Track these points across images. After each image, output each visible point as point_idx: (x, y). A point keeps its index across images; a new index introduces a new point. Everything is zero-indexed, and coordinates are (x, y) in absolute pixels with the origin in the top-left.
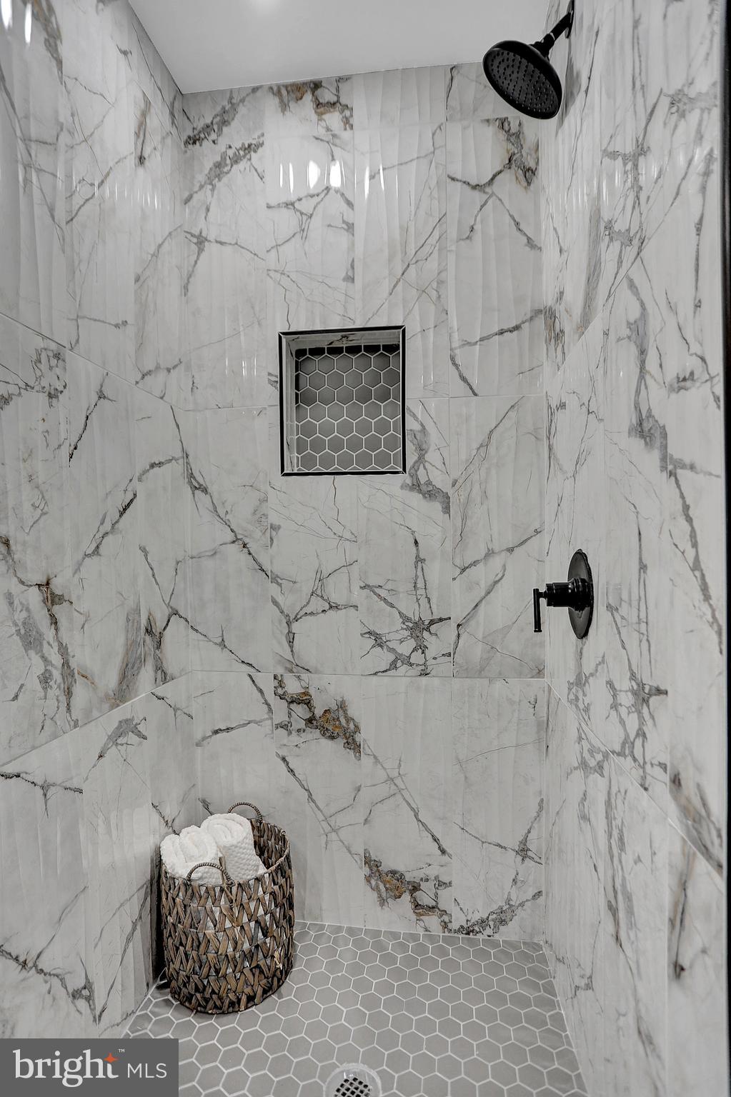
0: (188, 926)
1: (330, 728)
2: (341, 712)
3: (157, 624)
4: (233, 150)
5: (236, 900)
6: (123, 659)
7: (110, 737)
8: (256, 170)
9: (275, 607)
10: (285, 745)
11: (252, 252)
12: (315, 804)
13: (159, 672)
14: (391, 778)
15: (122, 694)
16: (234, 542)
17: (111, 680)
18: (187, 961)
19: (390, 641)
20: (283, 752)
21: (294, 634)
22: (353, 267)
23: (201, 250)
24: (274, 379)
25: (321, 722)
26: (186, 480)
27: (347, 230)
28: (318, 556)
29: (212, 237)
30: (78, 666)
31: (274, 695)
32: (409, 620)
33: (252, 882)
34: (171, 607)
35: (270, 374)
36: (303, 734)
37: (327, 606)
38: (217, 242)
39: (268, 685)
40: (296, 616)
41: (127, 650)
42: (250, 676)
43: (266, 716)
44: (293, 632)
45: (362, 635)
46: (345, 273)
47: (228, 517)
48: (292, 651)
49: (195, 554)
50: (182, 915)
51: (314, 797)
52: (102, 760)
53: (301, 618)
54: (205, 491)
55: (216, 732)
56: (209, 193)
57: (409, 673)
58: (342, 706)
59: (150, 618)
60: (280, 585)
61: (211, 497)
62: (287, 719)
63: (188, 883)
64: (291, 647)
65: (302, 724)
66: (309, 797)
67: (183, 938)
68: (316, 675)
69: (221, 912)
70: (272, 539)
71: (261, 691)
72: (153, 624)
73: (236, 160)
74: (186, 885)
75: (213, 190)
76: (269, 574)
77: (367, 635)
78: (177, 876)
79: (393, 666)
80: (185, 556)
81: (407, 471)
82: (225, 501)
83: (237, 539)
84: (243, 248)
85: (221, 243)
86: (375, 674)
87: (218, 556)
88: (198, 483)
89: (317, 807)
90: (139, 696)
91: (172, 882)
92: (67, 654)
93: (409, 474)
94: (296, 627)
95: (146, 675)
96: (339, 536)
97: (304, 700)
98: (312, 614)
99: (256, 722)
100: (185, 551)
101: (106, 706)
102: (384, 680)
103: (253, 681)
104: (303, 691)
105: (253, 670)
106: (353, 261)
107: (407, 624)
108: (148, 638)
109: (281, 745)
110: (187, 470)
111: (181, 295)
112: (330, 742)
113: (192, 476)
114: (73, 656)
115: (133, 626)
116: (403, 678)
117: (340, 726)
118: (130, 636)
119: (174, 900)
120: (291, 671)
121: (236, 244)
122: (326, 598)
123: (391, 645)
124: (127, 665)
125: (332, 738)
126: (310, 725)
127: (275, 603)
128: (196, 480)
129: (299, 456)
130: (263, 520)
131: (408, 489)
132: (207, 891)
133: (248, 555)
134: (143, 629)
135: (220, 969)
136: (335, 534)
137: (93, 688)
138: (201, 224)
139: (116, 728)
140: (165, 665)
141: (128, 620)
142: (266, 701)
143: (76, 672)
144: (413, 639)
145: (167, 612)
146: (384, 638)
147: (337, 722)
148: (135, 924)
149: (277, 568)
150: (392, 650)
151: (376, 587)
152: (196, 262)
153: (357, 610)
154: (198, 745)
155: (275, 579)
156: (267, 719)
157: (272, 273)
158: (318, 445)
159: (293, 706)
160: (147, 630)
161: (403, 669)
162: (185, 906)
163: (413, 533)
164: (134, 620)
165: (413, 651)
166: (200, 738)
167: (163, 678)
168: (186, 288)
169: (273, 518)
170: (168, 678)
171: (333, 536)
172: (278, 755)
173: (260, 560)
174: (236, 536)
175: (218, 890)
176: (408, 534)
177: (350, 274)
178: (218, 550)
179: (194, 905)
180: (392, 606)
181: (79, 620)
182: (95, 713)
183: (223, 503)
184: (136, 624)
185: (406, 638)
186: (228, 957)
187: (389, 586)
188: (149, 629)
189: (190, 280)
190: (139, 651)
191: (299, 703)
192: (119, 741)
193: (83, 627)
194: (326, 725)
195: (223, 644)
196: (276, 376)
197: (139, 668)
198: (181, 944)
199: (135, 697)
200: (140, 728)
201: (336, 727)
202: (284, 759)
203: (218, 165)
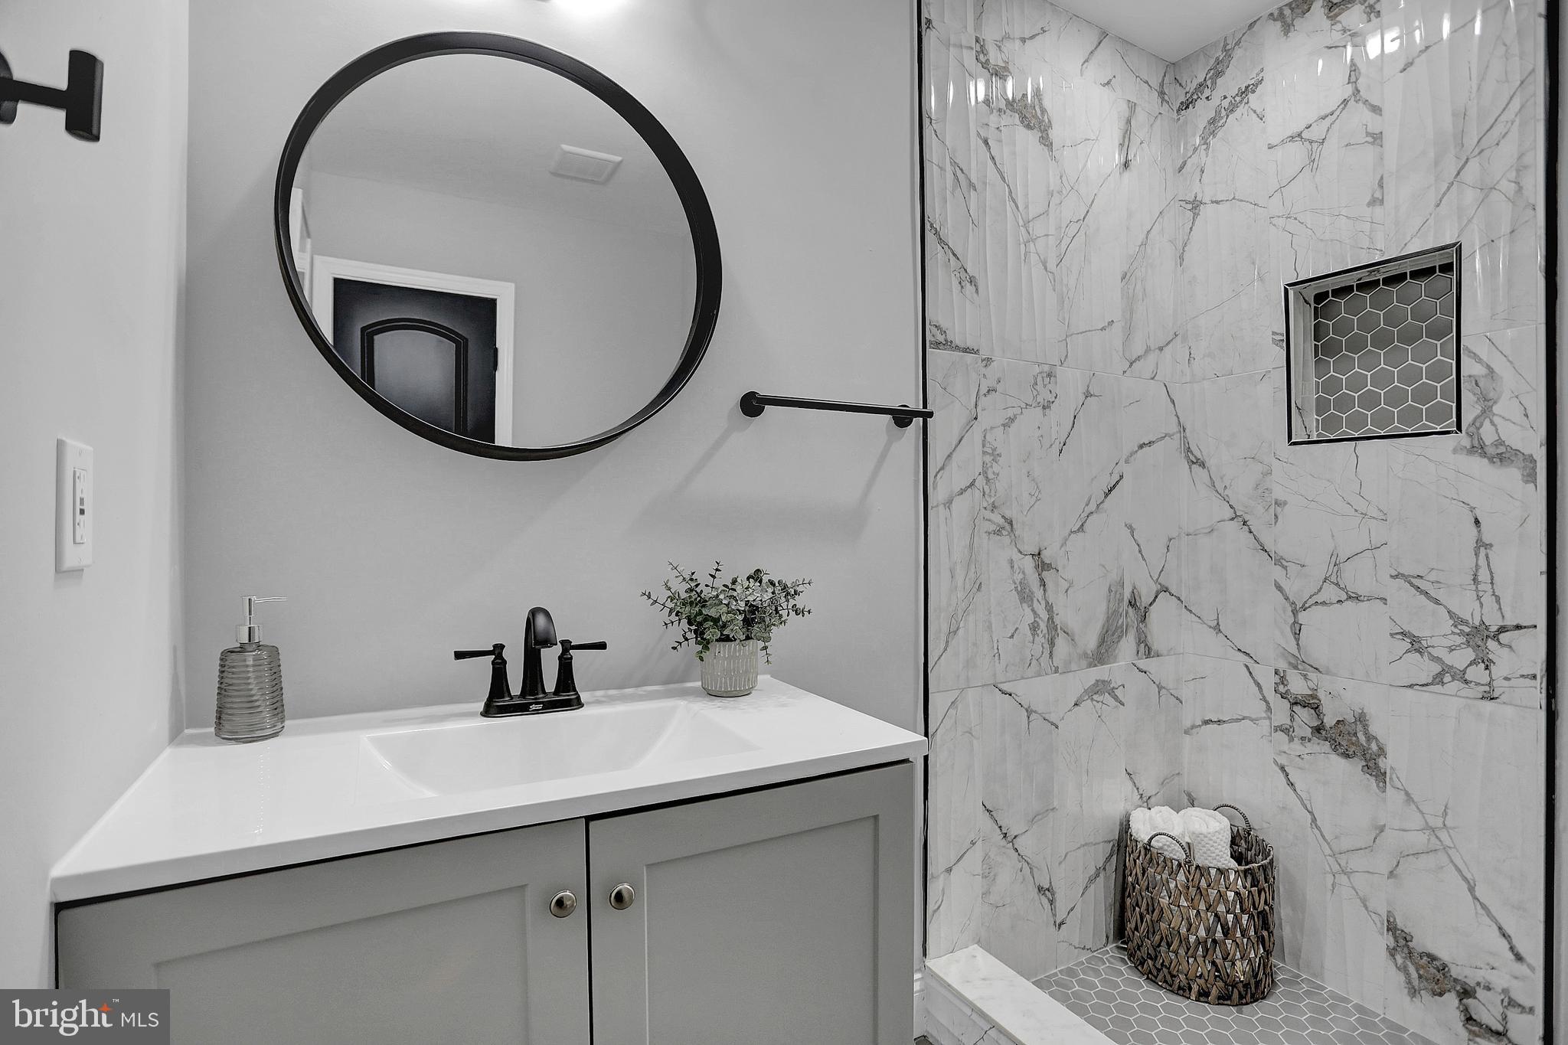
0: (1144, 888)
1: (1344, 743)
2: (1360, 727)
3: (1143, 599)
4: (1229, 99)
5: (1192, 880)
6: (1104, 626)
7: (1085, 691)
8: (1255, 112)
9: (1279, 592)
10: (1285, 752)
11: (1251, 203)
12: (1321, 831)
13: (1143, 645)
14: (1431, 828)
15: (1101, 655)
16: (1232, 519)
17: (1090, 641)
18: (1142, 922)
19: (1433, 647)
20: (1282, 760)
21: (1301, 625)
22: (1381, 186)
23: (1196, 215)
24: (1280, 337)
25: (1333, 733)
26: (1183, 455)
27: (1373, 143)
28: (1333, 536)
29: (1207, 200)
30: (1061, 623)
31: (1274, 692)
32: (1464, 622)
33: (1213, 872)
34: (1160, 584)
35: (1274, 333)
36: (1308, 744)
37: (1344, 597)
38: (1212, 202)
39: (1269, 681)
40: (1304, 605)
41: (1108, 617)
42: (1247, 666)
43: (1264, 715)
44: (1300, 622)
45: (1392, 635)
46: (1370, 195)
47: (1226, 492)
48: (1298, 644)
49: (1191, 531)
50: (1140, 876)
51: (1319, 823)
52: (1077, 708)
53: (1309, 607)
54: (1203, 465)
55: (1207, 722)
56: (1203, 153)
57: (1463, 693)
58: (1361, 719)
59: (1135, 591)
60: (1285, 568)
61: (1209, 471)
62: (1289, 723)
63: (1147, 848)
64: (1297, 640)
65: (1308, 732)
66: (1313, 821)
67: (1139, 898)
68: (1328, 677)
69: (1176, 886)
70: (1276, 516)
71: (1258, 685)
72: (1137, 598)
73: (1232, 109)
74: (1146, 849)
75: (1207, 149)
76: (1273, 555)
77: (1400, 637)
78: (1139, 839)
79: (1438, 679)
80: (1179, 534)
81: (1464, 428)
82: (1224, 475)
83: (1236, 516)
84: (1242, 201)
85: (1217, 202)
86: (1411, 686)
87: (1215, 533)
88: (1195, 457)
89: (1323, 837)
90: (1118, 662)
91: (1134, 844)
92: (1052, 611)
93: (1467, 433)
94: (1302, 617)
95: (1127, 646)
96: (1362, 514)
97: (1311, 703)
98: (1324, 603)
99: (1252, 720)
100: (1180, 528)
101: (1084, 663)
102: (1424, 696)
103: (1250, 673)
104: (1310, 693)
105: (1250, 660)
106: (1382, 178)
107: (1460, 627)
108: (1130, 610)
109: (1281, 752)
110: (1184, 444)
111: (1176, 265)
112: (1342, 761)
113: (1189, 450)
114: (1057, 614)
115: (1115, 597)
116: (1452, 699)
117: (1358, 744)
118: (1111, 605)
119: (1135, 861)
120: (1296, 668)
121: (1234, 198)
122: (1342, 586)
123: (1435, 652)
124: (1107, 631)
125: (1346, 755)
126: (1318, 735)
127: (1279, 588)
128: (1193, 454)
129: (1320, 418)
130: (1266, 495)
131: (1465, 452)
132: (1165, 861)
133: (1249, 534)
134: (1126, 602)
135: (1172, 943)
136: (1356, 511)
137: (1073, 645)
138: (1196, 188)
139: (1093, 685)
140: (1149, 638)
141: (1110, 591)
142: (1264, 697)
143: (1059, 627)
144: (1470, 649)
145: (1155, 588)
146: (1424, 643)
147: (1354, 738)
148: (1098, 870)
149: (1282, 548)
150: (1437, 660)
151: (1414, 577)
152: (1191, 228)
153: (1386, 604)
154: (1186, 732)
155: (1279, 561)
156: (1264, 718)
157: (1275, 221)
158: (1344, 403)
159: (1297, 708)
160: (1130, 602)
161: (1454, 686)
162: (1143, 869)
163: (1472, 509)
164: (1116, 592)
165: (1470, 664)
166: (1189, 726)
167: (1147, 652)
168: (1181, 258)
169: (1278, 493)
170: (1152, 653)
171: (1354, 513)
172: (1275, 762)
173: (1262, 540)
174: (1235, 513)
175: (1176, 863)
176: (1466, 510)
177: (1378, 195)
178: (1216, 527)
179: (1151, 870)
180: (1437, 602)
181: (1065, 585)
182: (1074, 667)
183: (1222, 478)
184: (1118, 596)
185: (1459, 646)
186: (1180, 935)
187: (1432, 577)
188: (1133, 602)
189: (1186, 249)
190: (1120, 622)
191: (1305, 707)
192: (1095, 697)
193: (1066, 592)
194: (1339, 739)
195: (1217, 628)
196: (1282, 335)
197: (1120, 637)
198: (1137, 905)
199: (1114, 663)
200: (1118, 692)
201: (1353, 744)
202: (1282, 768)
203: (1213, 121)
